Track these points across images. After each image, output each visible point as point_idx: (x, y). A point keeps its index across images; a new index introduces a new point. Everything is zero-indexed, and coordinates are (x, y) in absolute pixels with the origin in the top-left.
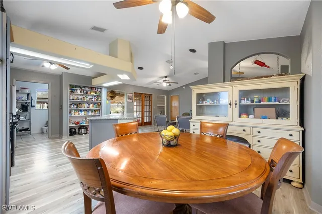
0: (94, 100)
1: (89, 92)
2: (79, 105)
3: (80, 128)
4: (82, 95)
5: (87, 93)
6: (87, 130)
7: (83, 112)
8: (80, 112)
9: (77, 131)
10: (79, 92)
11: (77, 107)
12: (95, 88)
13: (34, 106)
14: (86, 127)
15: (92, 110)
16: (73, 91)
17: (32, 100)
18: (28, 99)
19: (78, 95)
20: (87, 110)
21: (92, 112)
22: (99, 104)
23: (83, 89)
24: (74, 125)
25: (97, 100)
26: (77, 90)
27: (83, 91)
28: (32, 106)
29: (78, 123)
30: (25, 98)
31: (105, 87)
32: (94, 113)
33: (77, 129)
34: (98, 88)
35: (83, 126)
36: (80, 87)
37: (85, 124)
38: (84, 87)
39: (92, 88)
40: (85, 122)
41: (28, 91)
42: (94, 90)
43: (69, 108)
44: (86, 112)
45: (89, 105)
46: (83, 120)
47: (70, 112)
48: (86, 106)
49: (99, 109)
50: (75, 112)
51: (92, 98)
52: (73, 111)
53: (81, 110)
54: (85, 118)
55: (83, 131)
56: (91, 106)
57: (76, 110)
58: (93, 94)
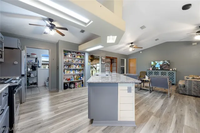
0: (79, 62)
1: (76, 56)
2: (69, 66)
3: (71, 83)
4: (72, 58)
5: (75, 57)
6: (75, 85)
7: (72, 71)
8: (70, 71)
9: (68, 86)
10: (69, 56)
11: (69, 67)
12: (80, 53)
13: (40, 67)
14: (74, 83)
15: (77, 69)
16: (65, 55)
17: (38, 62)
18: (36, 61)
19: (69, 58)
20: (75, 70)
21: (78, 71)
22: (83, 65)
23: (72, 53)
24: (66, 81)
25: (81, 62)
26: (68, 54)
27: (73, 55)
28: (38, 67)
29: (69, 79)
30: (34, 61)
31: (87, 52)
32: (79, 72)
33: (68, 84)
34: (82, 53)
35: (72, 82)
36: (70, 52)
37: (74, 81)
38: (73, 52)
39: (78, 53)
40: (73, 79)
41: (36, 55)
42: (79, 54)
43: (63, 68)
44: (74, 71)
45: (76, 66)
46: (72, 77)
47: (64, 72)
48: (74, 67)
49: (83, 69)
50: (67, 71)
51: (78, 61)
52: (66, 71)
53: (71, 70)
54: (74, 76)
55: (72, 86)
56: (77, 66)
57: (68, 70)
58: (79, 57)
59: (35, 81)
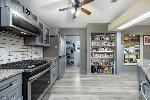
0: (109, 45)
1: (105, 38)
2: (97, 49)
3: (99, 67)
4: (100, 41)
5: (103, 39)
6: (103, 70)
7: (100, 55)
8: (98, 55)
10: (97, 39)
11: (96, 51)
12: (110, 34)
13: (76, 50)
14: (102, 68)
15: (106, 53)
16: (93, 38)
17: (75, 47)
18: (73, 46)
19: (97, 41)
20: (104, 53)
21: (107, 55)
22: (114, 48)
23: (100, 36)
24: (94, 65)
25: (111, 44)
26: (96, 37)
27: (101, 37)
29: (97, 63)
32: (109, 55)
33: (96, 68)
34: (112, 34)
35: (101, 66)
36: (98, 34)
37: (102, 65)
38: (101, 34)
39: (107, 34)
40: (102, 63)
41: (73, 42)
42: (108, 36)
43: (91, 51)
44: (102, 55)
45: (105, 49)
46: (100, 61)
47: (92, 55)
48: (102, 50)
49: (113, 53)
50: (95, 55)
51: (107, 43)
52: (93, 54)
53: (99, 53)
54: (102, 60)
55: (100, 70)
56: (106, 49)
57: (95, 53)
58: (108, 39)
59: (73, 61)
